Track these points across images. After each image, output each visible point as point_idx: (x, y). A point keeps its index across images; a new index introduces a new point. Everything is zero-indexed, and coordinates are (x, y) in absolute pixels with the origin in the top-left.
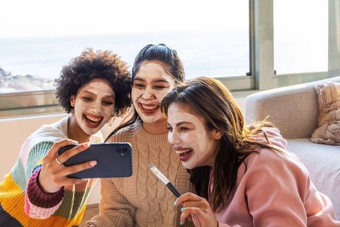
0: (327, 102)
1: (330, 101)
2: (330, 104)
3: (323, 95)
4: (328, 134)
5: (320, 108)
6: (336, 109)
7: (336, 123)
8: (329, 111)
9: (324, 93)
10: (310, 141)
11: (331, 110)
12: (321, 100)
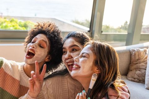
0: (136, 59)
1: (137, 59)
2: (138, 60)
3: (134, 55)
4: (136, 76)
5: (132, 61)
6: (140, 63)
7: (139, 70)
8: (136, 64)
9: (135, 54)
10: (127, 79)
11: (137, 63)
12: (133, 57)
